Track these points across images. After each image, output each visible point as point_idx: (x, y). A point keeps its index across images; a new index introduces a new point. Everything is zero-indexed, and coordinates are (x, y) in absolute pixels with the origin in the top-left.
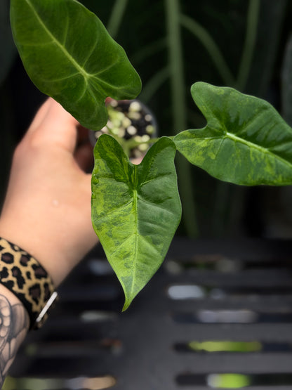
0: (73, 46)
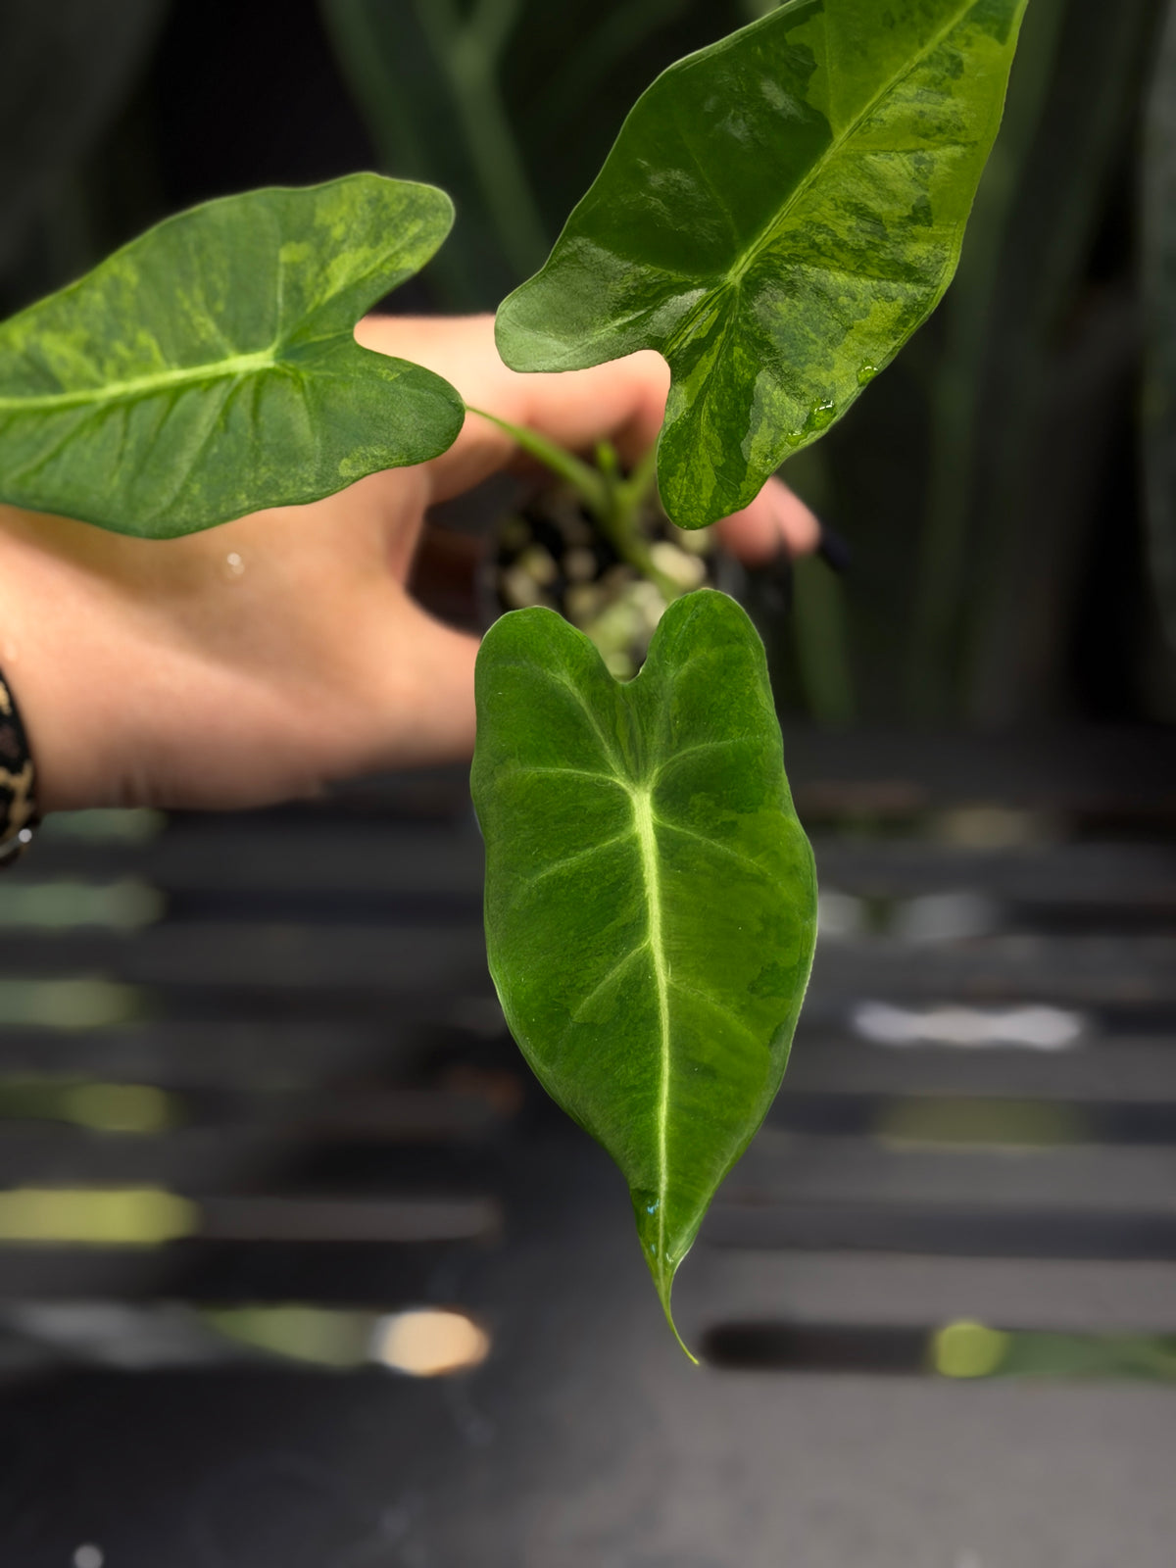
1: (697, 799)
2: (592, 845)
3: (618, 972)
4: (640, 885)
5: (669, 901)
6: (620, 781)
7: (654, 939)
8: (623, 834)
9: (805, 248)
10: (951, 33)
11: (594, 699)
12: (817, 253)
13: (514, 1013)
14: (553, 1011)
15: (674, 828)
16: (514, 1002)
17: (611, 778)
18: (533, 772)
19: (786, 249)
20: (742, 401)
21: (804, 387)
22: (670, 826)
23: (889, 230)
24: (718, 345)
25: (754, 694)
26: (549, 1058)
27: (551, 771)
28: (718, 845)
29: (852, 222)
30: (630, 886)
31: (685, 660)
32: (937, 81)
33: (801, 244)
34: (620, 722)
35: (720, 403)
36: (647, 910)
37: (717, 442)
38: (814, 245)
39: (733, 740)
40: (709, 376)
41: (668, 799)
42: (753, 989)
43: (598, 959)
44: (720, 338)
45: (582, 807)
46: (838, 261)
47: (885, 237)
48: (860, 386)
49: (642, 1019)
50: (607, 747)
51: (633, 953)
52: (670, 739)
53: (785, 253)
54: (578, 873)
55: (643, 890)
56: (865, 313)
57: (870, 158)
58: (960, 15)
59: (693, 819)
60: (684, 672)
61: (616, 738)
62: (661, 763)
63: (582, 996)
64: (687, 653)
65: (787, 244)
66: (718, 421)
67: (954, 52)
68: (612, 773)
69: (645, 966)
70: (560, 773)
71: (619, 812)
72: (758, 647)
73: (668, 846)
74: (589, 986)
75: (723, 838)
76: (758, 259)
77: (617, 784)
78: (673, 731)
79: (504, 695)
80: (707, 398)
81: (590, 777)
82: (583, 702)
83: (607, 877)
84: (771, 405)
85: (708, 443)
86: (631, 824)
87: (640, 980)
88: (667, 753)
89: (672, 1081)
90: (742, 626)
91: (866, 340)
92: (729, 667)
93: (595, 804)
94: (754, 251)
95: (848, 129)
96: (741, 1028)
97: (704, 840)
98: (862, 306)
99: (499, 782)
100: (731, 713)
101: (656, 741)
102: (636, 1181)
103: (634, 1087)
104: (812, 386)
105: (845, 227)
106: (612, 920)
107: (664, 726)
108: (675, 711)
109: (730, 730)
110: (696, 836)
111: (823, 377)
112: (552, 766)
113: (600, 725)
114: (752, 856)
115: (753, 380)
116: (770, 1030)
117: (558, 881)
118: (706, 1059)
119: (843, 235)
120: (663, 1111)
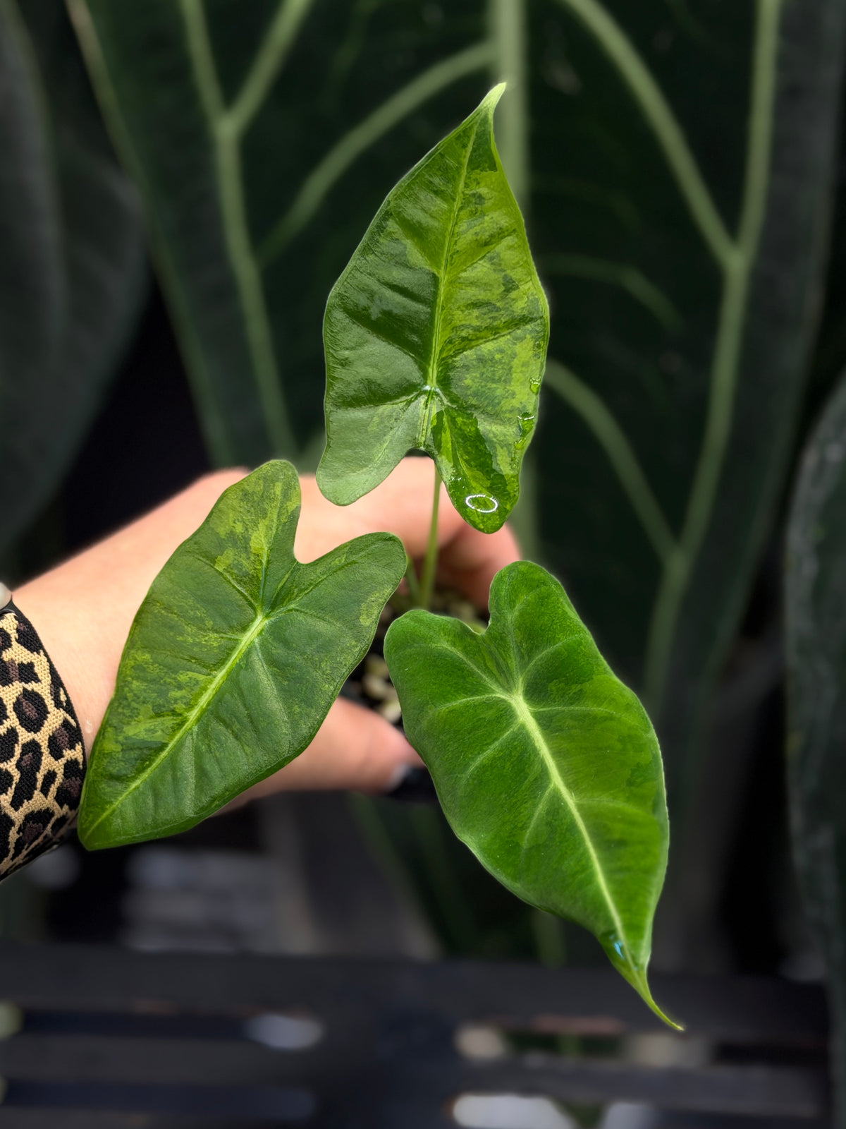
0: (531, 778)
1: (552, 686)
2: (496, 739)
3: (541, 808)
4: (535, 751)
5: (557, 753)
6: (500, 694)
7: (557, 780)
8: (514, 725)
9: (460, 344)
10: (466, 183)
11: (466, 651)
12: (467, 343)
13: (484, 856)
14: (508, 847)
15: (545, 709)
16: (483, 850)
17: (494, 695)
18: (444, 708)
19: (450, 350)
20: (478, 444)
21: (508, 415)
22: (542, 710)
23: (498, 304)
24: (446, 423)
25: (565, 613)
26: (516, 877)
27: (454, 704)
28: (576, 708)
29: (476, 312)
30: (530, 755)
31: (514, 607)
32: (474, 212)
33: (457, 343)
34: (487, 658)
35: (468, 453)
36: (546, 765)
37: (479, 474)
38: (464, 339)
39: (562, 642)
40: (452, 443)
41: (535, 693)
42: (630, 783)
43: (526, 805)
44: (444, 419)
45: (482, 718)
46: (482, 338)
47: (498, 310)
48: (536, 394)
49: (567, 830)
50: (484, 677)
51: (547, 793)
52: (522, 657)
53: (451, 353)
54: (494, 758)
55: (539, 754)
56: (514, 355)
57: (463, 275)
58: (464, 172)
59: (554, 699)
60: (517, 613)
61: (487, 667)
62: (522, 674)
63: (524, 831)
64: (514, 601)
65: (449, 347)
66: (472, 463)
67: (474, 191)
68: (493, 692)
69: (556, 798)
70: (460, 703)
71: (505, 714)
72: (557, 584)
73: (545, 722)
74: (525, 823)
75: (577, 703)
76: (439, 366)
77: (499, 698)
78: (522, 651)
79: (409, 670)
80: (459, 455)
81: (481, 699)
82: (460, 655)
83: (513, 754)
84: (495, 436)
85: (475, 478)
86: (516, 719)
87: (557, 807)
88: (523, 667)
89: (600, 859)
90: (542, 575)
91: (524, 369)
92: (543, 600)
93: (490, 714)
94: (434, 362)
95: (443, 268)
96: (631, 809)
97: (565, 709)
98: (509, 352)
99: (425, 724)
100: (555, 627)
101: (513, 663)
102: (600, 928)
103: (577, 872)
104: (511, 411)
105: (474, 318)
106: (526, 778)
107: (515, 651)
108: (520, 638)
109: (557, 636)
110: (560, 708)
111: (515, 403)
112: (455, 700)
113: (475, 664)
114: (599, 705)
115: (477, 430)
116: (650, 803)
117: (483, 769)
118: (616, 836)
119: (476, 323)
120: (601, 880)
